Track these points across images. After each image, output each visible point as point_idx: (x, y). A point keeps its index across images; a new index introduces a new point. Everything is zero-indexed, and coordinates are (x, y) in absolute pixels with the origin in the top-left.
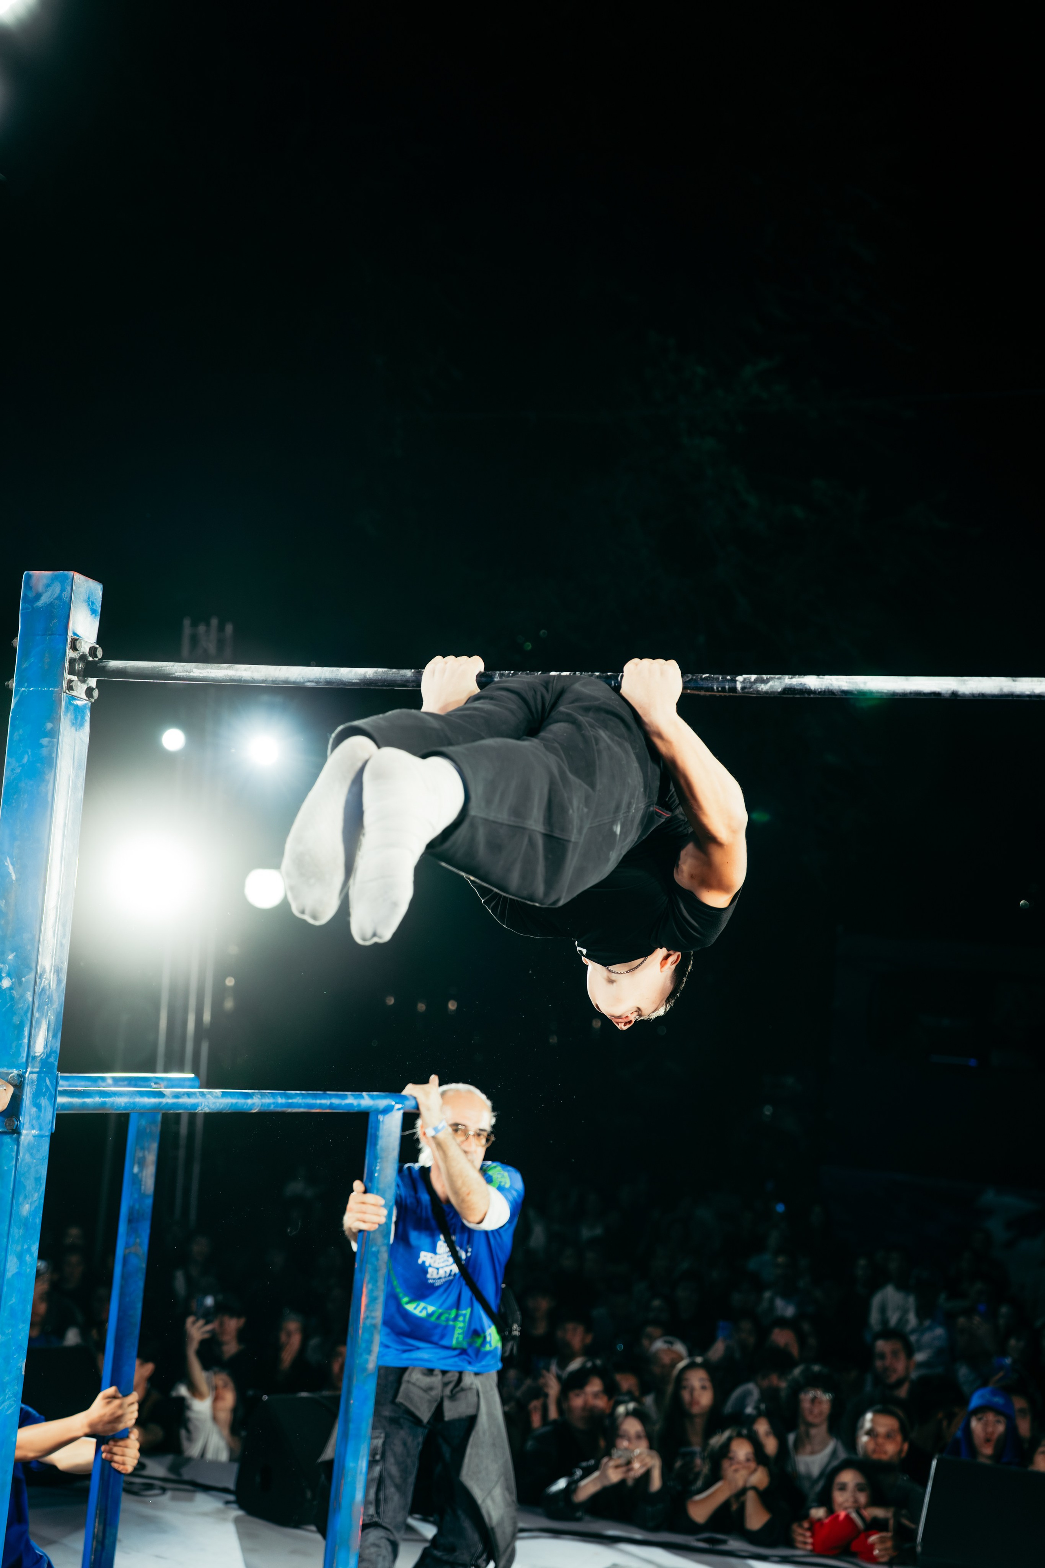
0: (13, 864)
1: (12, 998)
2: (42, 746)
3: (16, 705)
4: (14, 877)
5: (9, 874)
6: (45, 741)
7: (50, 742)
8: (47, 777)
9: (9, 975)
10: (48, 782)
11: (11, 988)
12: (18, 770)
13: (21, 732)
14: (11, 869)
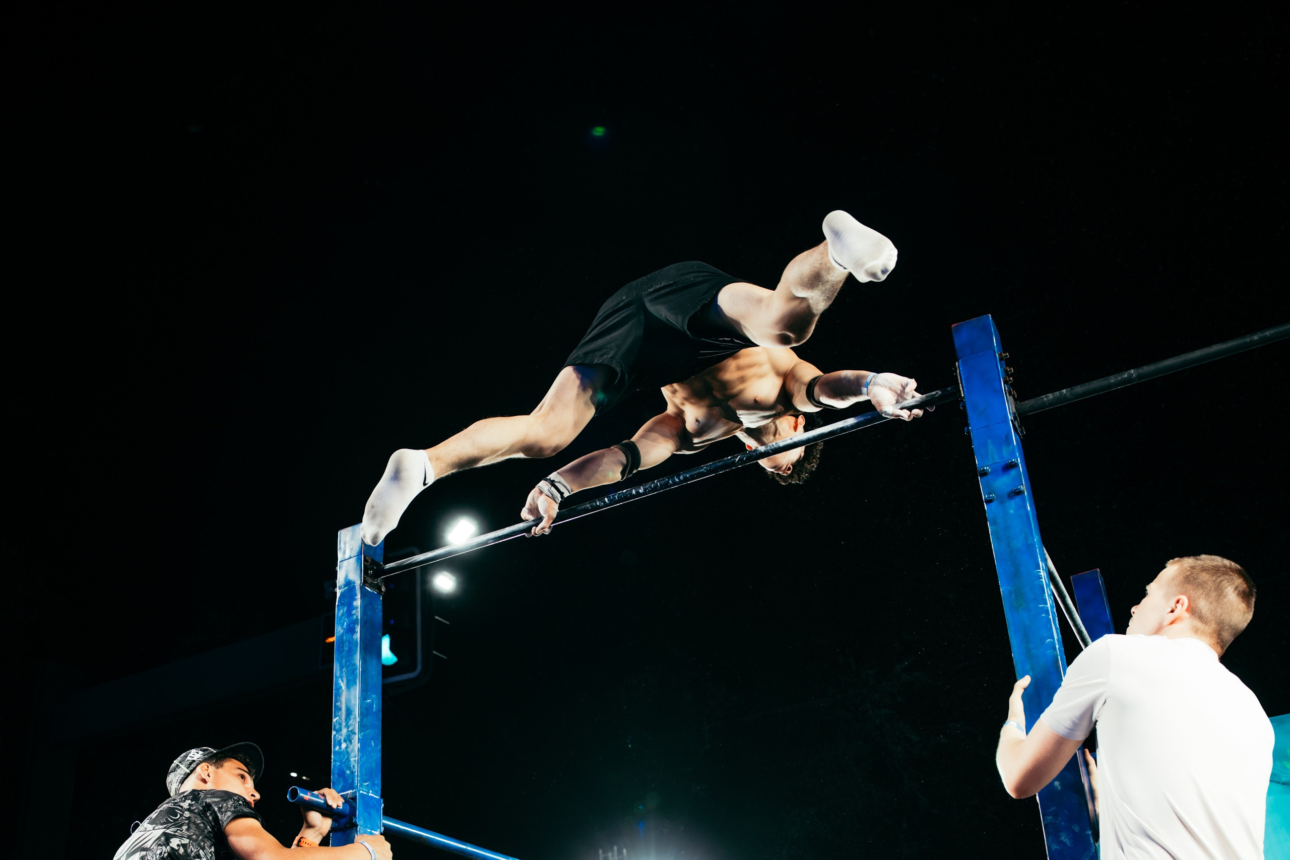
0: (343, 681)
1: (348, 753)
2: (353, 615)
3: (340, 598)
4: (344, 688)
5: (341, 687)
6: (354, 612)
7: (357, 611)
8: (356, 630)
9: (345, 741)
10: (357, 632)
11: (347, 747)
12: (342, 631)
13: (341, 611)
14: (342, 684)
